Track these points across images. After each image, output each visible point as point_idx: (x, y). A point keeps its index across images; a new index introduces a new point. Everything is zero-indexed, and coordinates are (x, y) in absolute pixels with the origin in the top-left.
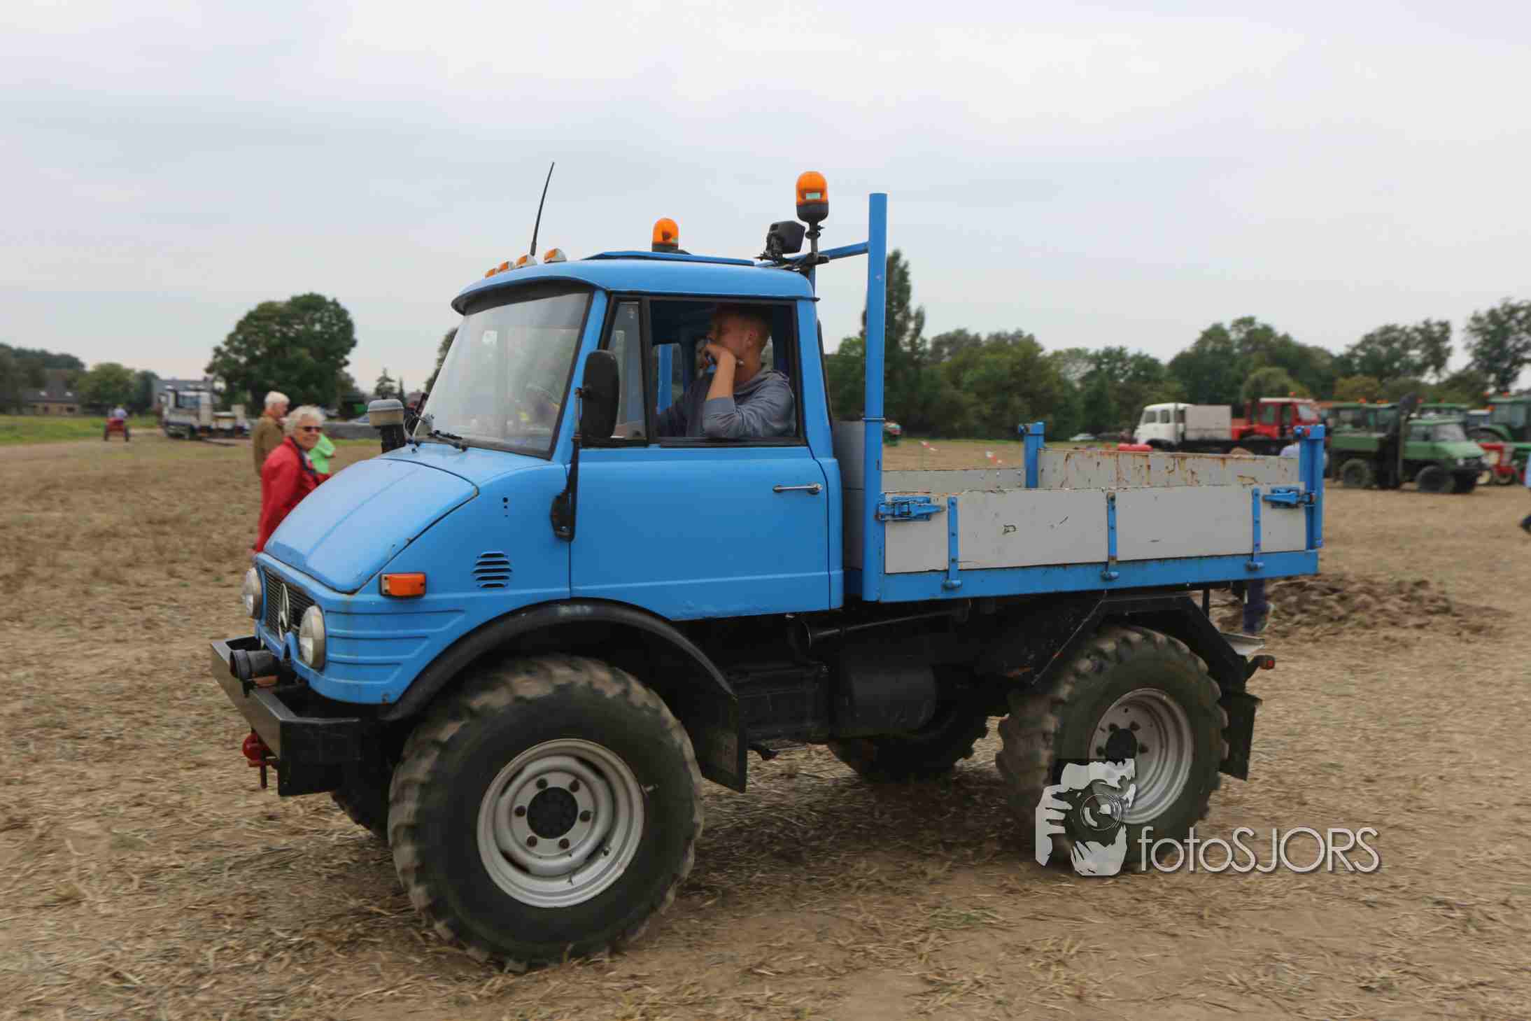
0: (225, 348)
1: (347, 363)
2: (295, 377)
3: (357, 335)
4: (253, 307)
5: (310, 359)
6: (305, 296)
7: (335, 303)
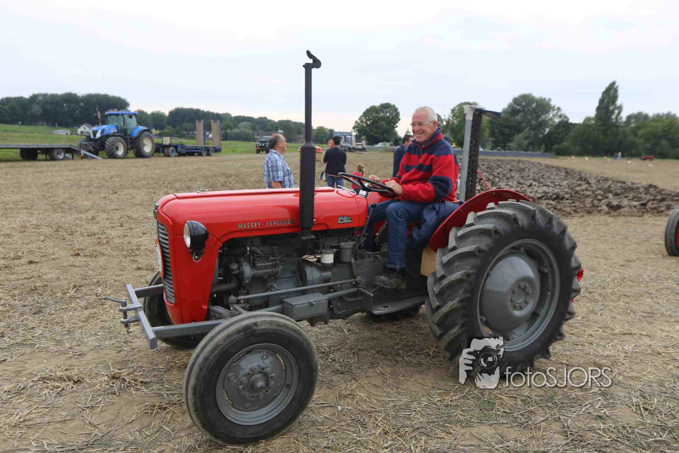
0: (359, 121)
1: (397, 127)
2: (380, 132)
3: (401, 117)
4: (368, 107)
5: (385, 125)
6: (385, 104)
7: (394, 106)
